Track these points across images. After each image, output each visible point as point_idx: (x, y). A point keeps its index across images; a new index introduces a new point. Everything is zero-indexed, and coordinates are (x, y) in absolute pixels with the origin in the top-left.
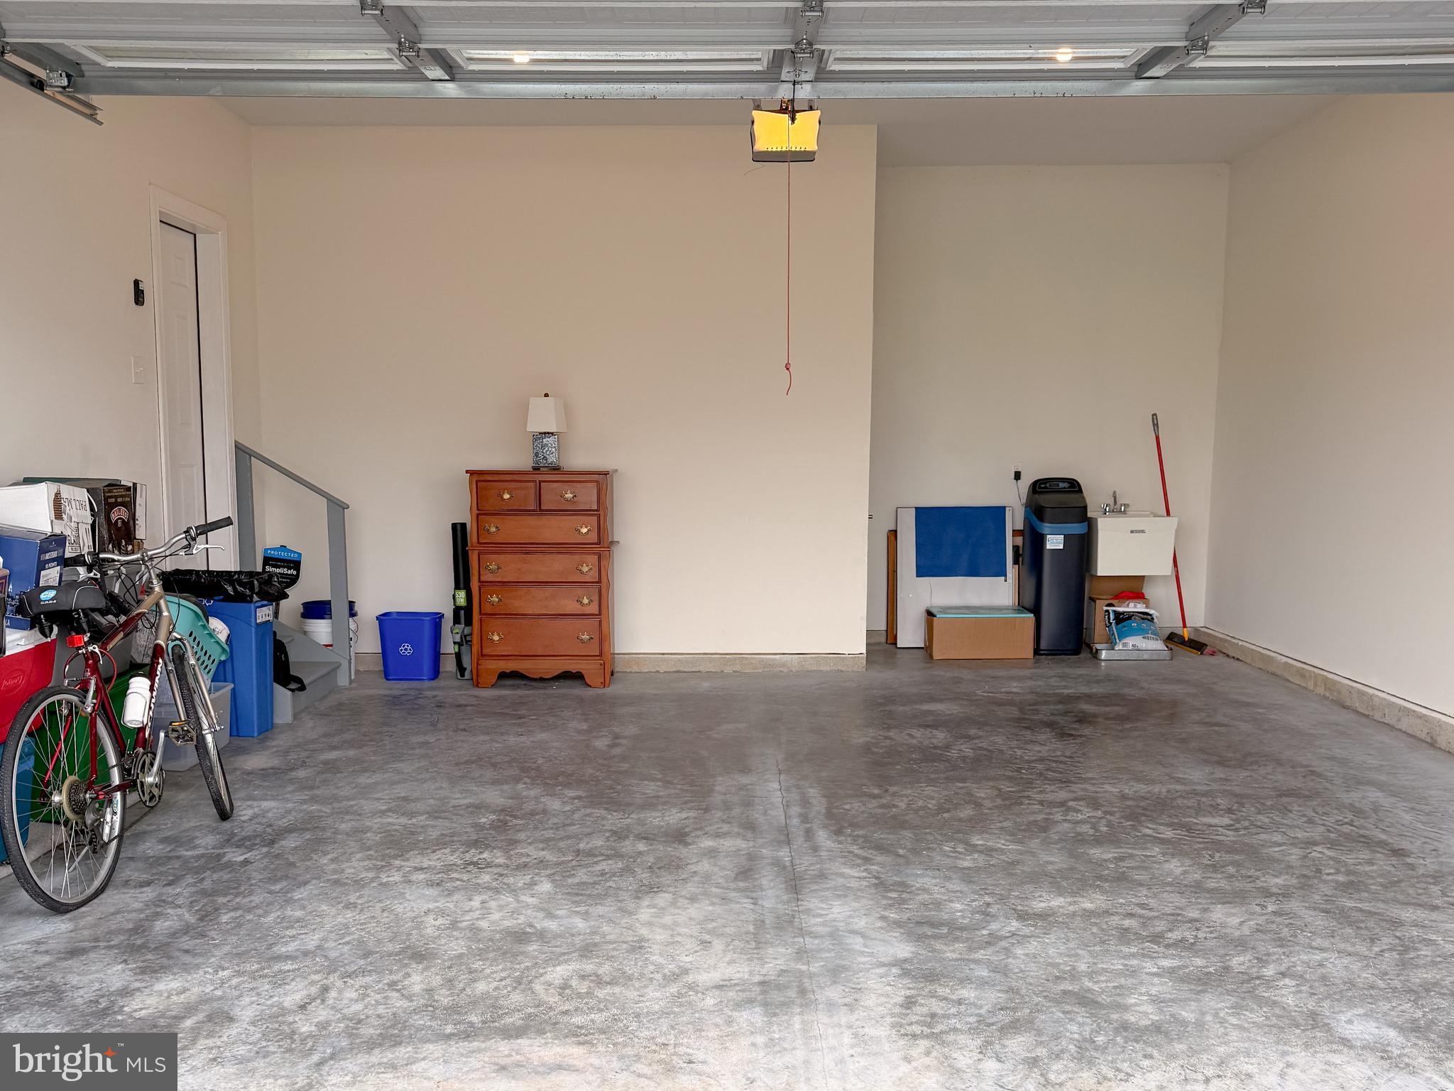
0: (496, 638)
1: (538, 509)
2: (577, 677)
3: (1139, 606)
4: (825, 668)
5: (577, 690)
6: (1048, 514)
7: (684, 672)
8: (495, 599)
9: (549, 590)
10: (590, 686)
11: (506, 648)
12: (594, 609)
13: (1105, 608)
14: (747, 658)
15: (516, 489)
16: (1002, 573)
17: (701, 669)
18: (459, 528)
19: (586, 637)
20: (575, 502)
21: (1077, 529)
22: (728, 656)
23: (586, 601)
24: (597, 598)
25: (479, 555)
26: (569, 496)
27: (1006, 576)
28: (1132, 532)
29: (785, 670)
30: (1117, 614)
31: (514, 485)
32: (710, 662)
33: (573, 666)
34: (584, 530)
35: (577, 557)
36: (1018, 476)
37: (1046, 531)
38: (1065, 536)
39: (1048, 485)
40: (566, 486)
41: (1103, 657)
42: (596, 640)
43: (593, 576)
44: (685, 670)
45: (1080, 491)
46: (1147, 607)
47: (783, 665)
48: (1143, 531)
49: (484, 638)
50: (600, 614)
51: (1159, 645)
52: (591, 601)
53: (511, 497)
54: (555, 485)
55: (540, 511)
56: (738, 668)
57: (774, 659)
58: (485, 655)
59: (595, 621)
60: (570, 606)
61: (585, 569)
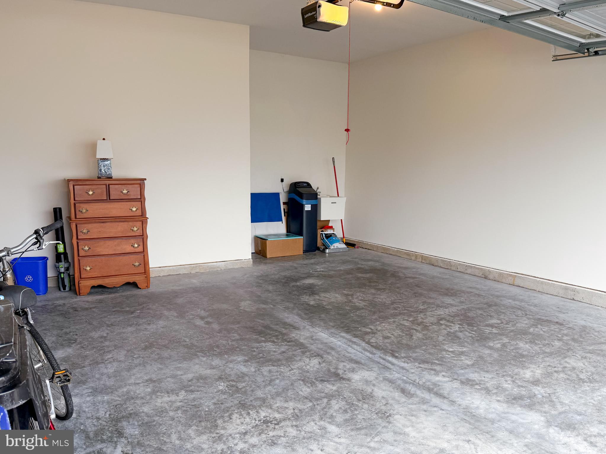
0: (88, 268)
1: (108, 199)
2: (135, 285)
3: (331, 231)
4: (236, 267)
5: (136, 292)
6: (305, 196)
7: (173, 275)
8: (87, 248)
9: (117, 241)
10: (141, 289)
11: (95, 273)
12: (140, 249)
13: (321, 233)
14: (201, 266)
15: (96, 189)
16: (281, 220)
17: (181, 273)
18: (58, 210)
19: (137, 264)
20: (128, 195)
21: (314, 202)
22: (193, 265)
23: (136, 246)
24: (141, 244)
25: (76, 226)
26: (125, 192)
27: (282, 221)
28: (332, 203)
29: (219, 269)
30: (326, 234)
31: (94, 187)
32: (185, 269)
33: (131, 279)
34: (134, 209)
35: (130, 223)
36: (282, 180)
37: (304, 203)
38: (312, 205)
39: (300, 184)
40: (123, 186)
41: (327, 252)
42: (143, 265)
43: (140, 233)
44: (173, 274)
45: (311, 187)
46: (334, 231)
47: (218, 267)
48: (335, 203)
49: (82, 269)
50: (143, 252)
51: (344, 246)
52: (139, 245)
53: (94, 193)
54: (117, 186)
55: (109, 199)
56: (198, 271)
57: (214, 265)
58: (83, 278)
59: (141, 256)
60: (128, 248)
61: (135, 229)
